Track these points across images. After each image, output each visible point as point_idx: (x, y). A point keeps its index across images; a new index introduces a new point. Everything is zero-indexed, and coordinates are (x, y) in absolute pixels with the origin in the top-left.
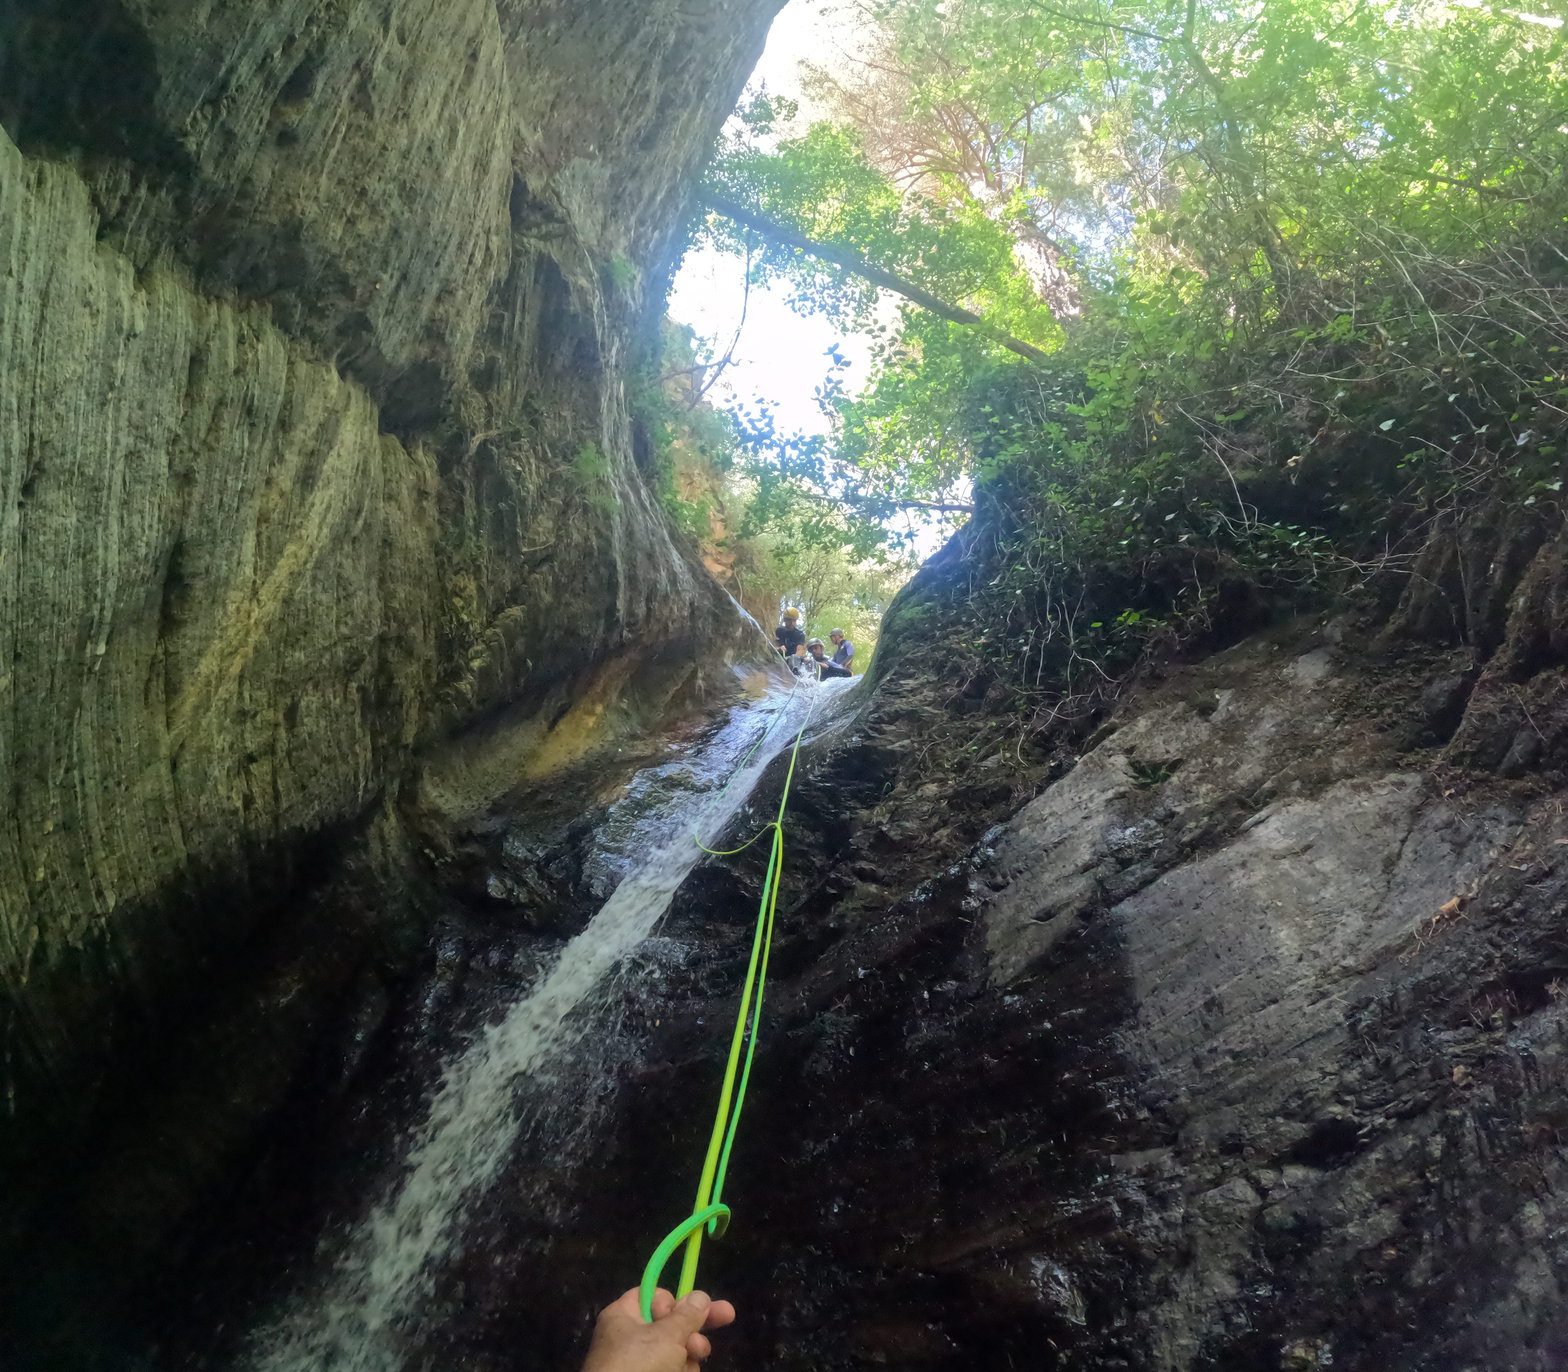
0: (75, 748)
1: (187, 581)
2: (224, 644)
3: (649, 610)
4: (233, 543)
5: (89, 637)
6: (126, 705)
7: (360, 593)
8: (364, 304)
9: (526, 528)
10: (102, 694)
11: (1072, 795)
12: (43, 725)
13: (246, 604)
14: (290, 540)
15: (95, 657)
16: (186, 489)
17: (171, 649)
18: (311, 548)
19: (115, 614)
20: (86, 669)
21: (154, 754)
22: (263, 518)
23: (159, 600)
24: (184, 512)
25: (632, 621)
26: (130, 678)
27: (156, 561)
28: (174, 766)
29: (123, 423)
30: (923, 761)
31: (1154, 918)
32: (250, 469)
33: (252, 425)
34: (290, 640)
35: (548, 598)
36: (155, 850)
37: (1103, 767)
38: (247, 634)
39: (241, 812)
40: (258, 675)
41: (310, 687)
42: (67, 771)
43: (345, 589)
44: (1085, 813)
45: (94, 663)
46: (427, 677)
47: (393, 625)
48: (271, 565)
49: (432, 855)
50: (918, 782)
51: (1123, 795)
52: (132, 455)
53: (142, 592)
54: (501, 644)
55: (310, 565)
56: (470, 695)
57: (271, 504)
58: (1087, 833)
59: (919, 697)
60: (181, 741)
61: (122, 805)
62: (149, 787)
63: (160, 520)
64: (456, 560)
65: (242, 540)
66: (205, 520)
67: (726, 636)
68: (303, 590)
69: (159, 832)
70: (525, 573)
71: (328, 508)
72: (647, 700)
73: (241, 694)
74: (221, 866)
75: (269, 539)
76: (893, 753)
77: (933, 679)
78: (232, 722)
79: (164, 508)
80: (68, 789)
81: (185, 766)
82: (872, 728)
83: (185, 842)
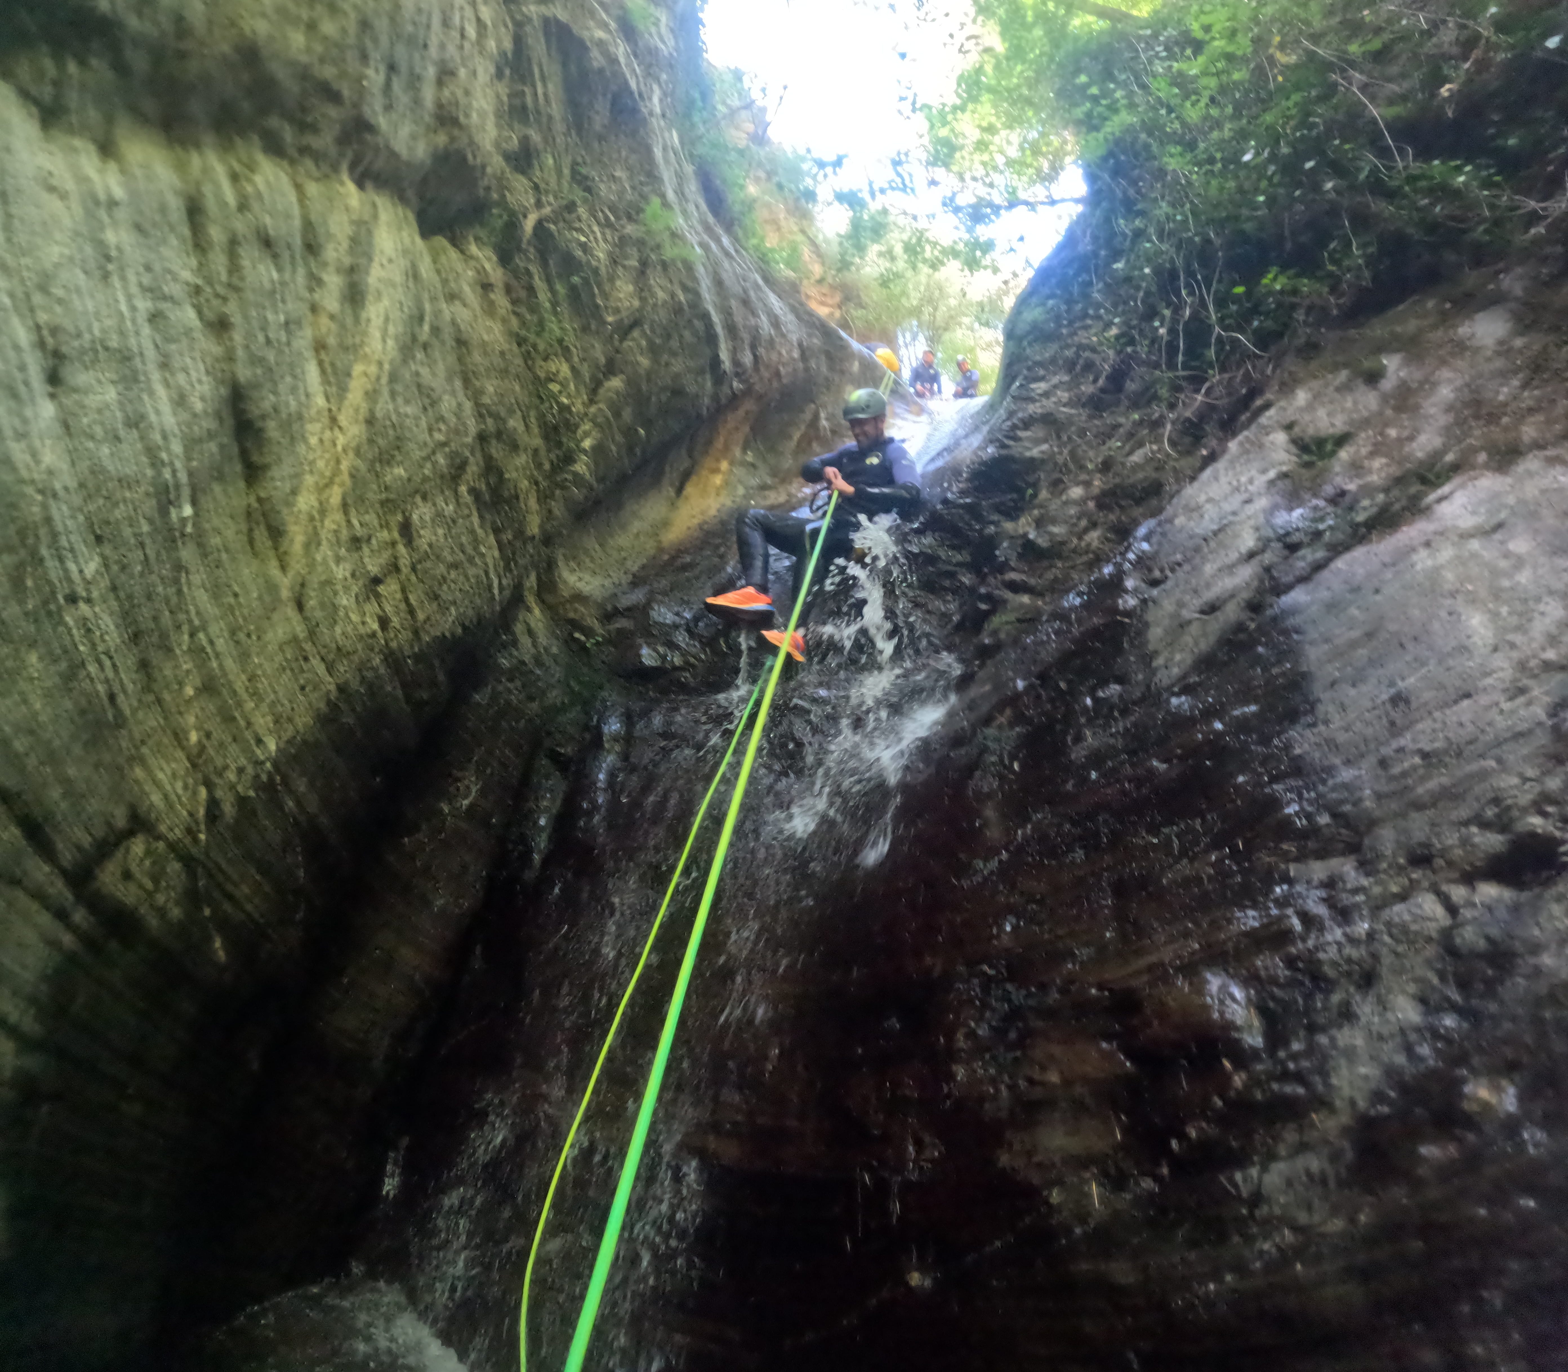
0: (193, 612)
1: (257, 425)
2: (316, 478)
3: (755, 356)
4: (295, 377)
5: (170, 502)
6: (233, 559)
7: (446, 397)
8: (356, 106)
9: (606, 296)
10: (205, 555)
11: (1228, 479)
12: (149, 597)
13: (328, 434)
14: (356, 360)
15: (183, 521)
16: (225, 336)
17: (263, 495)
18: (380, 364)
19: (191, 474)
20: (177, 534)
21: (277, 600)
22: (320, 346)
23: (235, 450)
24: (230, 357)
25: (740, 370)
26: (230, 533)
27: (217, 412)
28: (300, 606)
29: (135, 290)
30: (1065, 465)
31: (1330, 606)
32: (288, 298)
33: (276, 256)
34: (385, 459)
35: (644, 362)
36: (303, 688)
37: (1261, 446)
38: (338, 462)
39: (380, 634)
40: (361, 499)
41: (418, 499)
42: (192, 635)
43: (429, 396)
44: (1245, 496)
45: (184, 526)
46: (539, 466)
47: (490, 421)
48: (343, 390)
49: (583, 638)
50: (1061, 486)
51: (1285, 476)
52: (155, 318)
53: (213, 447)
54: (607, 419)
55: (384, 380)
56: (588, 476)
57: (324, 330)
58: (1249, 518)
59: (1054, 399)
60: (300, 580)
61: (258, 655)
62: (280, 632)
63: (208, 373)
64: (541, 346)
65: (303, 373)
66: (255, 360)
67: (842, 372)
68: (384, 406)
69: (302, 671)
70: (617, 343)
71: (387, 319)
72: (772, 449)
73: (349, 521)
74: (373, 688)
75: (333, 365)
76: (1032, 460)
77: (1066, 378)
78: (348, 550)
79: (208, 360)
80: (197, 652)
81: (312, 603)
82: (1006, 436)
83: (330, 675)
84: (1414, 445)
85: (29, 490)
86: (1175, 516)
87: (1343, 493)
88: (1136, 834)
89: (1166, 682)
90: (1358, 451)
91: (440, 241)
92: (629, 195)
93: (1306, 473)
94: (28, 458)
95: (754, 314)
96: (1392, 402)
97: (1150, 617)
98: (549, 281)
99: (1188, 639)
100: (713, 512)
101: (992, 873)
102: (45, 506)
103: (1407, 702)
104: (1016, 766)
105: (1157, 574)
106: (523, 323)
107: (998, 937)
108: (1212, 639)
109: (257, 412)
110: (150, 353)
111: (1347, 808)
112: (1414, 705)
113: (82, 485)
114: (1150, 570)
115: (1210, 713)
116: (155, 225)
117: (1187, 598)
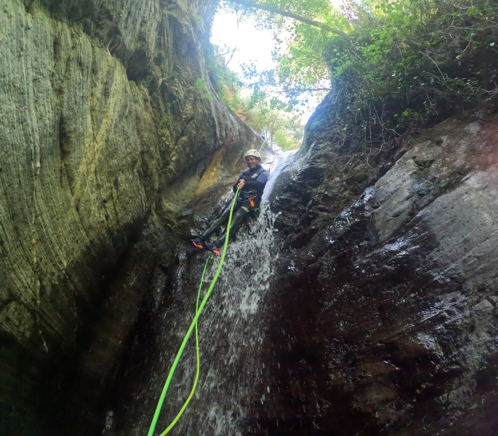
0: (37, 208)
1: (68, 135)
2: (87, 159)
3: (226, 134)
4: (83, 119)
5: (32, 160)
6: (54, 188)
7: (132, 137)
8: (117, 23)
9: (183, 110)
10: (43, 185)
11: (396, 174)
12: (20, 200)
13: (92, 144)
14: (104, 117)
15: (36, 168)
16: (61, 96)
17: (67, 163)
18: (112, 120)
19: (41, 149)
20: (33, 174)
21: (69, 206)
22: (92, 109)
23: (58, 143)
24: (61, 105)
25: (222, 137)
26: (53, 177)
27: (54, 127)
28: (78, 209)
31: (438, 213)
32: (84, 88)
33: (82, 70)
34: (111, 156)
35: (194, 132)
36: (77, 241)
37: (406, 164)
38: (95, 155)
39: (105, 221)
40: (101, 170)
41: (120, 172)
42: (36, 218)
43: (126, 135)
44: (403, 180)
45: (37, 171)
46: (159, 165)
47: (145, 147)
48: (99, 127)
49: (170, 226)
50: (332, 177)
51: (415, 173)
53: (51, 140)
54: (181, 150)
55: (113, 127)
56: (174, 170)
57: (94, 103)
58: (406, 186)
59: (326, 150)
60: (78, 198)
61: (61, 228)
62: (70, 218)
64: (161, 124)
65: (86, 118)
66: (70, 109)
67: (251, 141)
68: (112, 136)
69: (77, 234)
70: (185, 125)
71: (115, 105)
72: (229, 165)
73: (97, 178)
74: (102, 242)
75: (96, 117)
76: (321, 169)
77: (330, 143)
78: (96, 189)
79: (53, 104)
80: (38, 225)
81: (82, 208)
82: (312, 161)
83: (88, 237)
84: (456, 163)
86: (380, 186)
87: (435, 178)
88: (383, 290)
89: (383, 239)
90: (437, 165)
92: (191, 77)
93: (421, 172)
95: (227, 120)
96: (446, 150)
97: (375, 218)
98: (164, 102)
99: (389, 225)
100: (212, 184)
103: (469, 242)
104: (334, 269)
105: (376, 204)
107: (339, 328)
108: (398, 225)
109: (68, 130)
111: (455, 276)
112: (471, 242)
114: (373, 203)
117: (388, 212)
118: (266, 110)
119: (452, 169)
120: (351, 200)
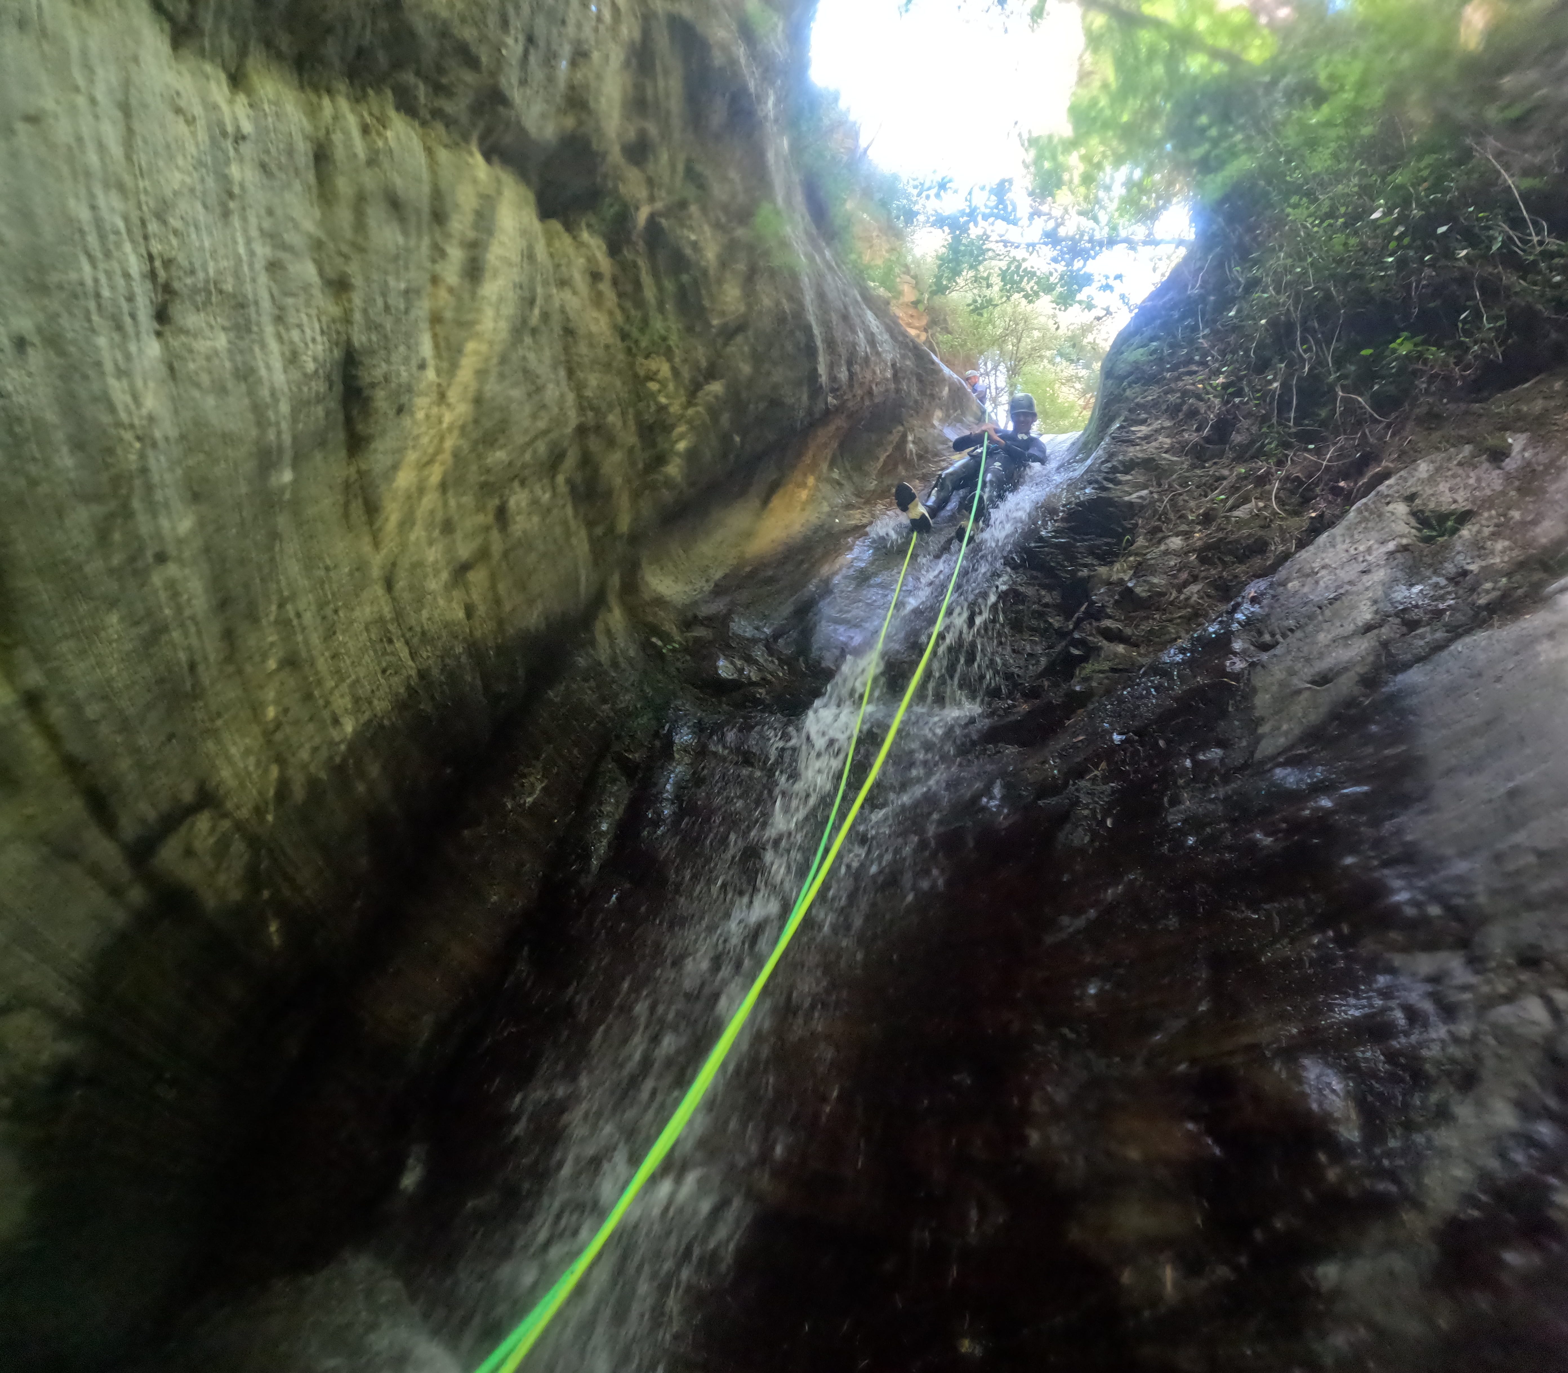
0: (283, 583)
1: (366, 393)
2: (419, 454)
3: (851, 375)
4: (409, 348)
5: (271, 466)
6: (328, 531)
7: (551, 386)
8: (493, 75)
9: (712, 298)
10: (300, 524)
11: (1345, 546)
12: (242, 562)
13: (435, 410)
14: (469, 337)
15: (283, 486)
16: (344, 297)
17: (364, 467)
18: (491, 344)
19: (295, 439)
20: (275, 500)
21: (367, 577)
22: (436, 319)
23: (341, 417)
24: (347, 320)
25: (836, 386)
26: (326, 502)
27: (328, 375)
28: (389, 586)
29: (254, 233)
30: (1165, 513)
31: (1449, 689)
32: (411, 265)
33: (402, 220)
34: (488, 441)
35: (746, 369)
36: (384, 671)
37: (1380, 516)
38: (442, 440)
39: (465, 622)
40: (461, 480)
41: (516, 485)
42: (280, 606)
44: (1363, 567)
45: (283, 492)
46: (633, 464)
47: (590, 414)
48: (455, 366)
49: (660, 643)
50: (1160, 535)
51: (1405, 548)
52: (274, 267)
53: (320, 411)
54: (705, 423)
55: (495, 361)
56: (679, 479)
57: (441, 303)
58: (1367, 589)
59: (1154, 444)
60: (392, 559)
61: (343, 632)
62: (368, 610)
63: (322, 332)
64: (644, 344)
65: (417, 344)
66: (372, 326)
67: (932, 396)
68: (492, 388)
69: (385, 653)
70: (719, 347)
71: (501, 299)
72: (859, 468)
73: (445, 503)
74: (453, 677)
75: (447, 339)
76: (1131, 504)
77: (1168, 424)
78: (441, 533)
79: (324, 319)
80: (284, 624)
81: (401, 584)
82: (1106, 479)
83: (413, 659)
84: (1538, 530)
85: (128, 436)
86: (1288, 580)
87: (1465, 573)
89: (1270, 751)
90: (1479, 532)
91: (556, 225)
92: (741, 198)
93: (1426, 549)
94: (128, 399)
95: (854, 332)
96: (1516, 484)
97: (1258, 681)
98: (656, 275)
99: (1297, 709)
100: (797, 527)
101: (1078, 932)
102: (142, 456)
103: (1524, 797)
104: (1109, 823)
105: (1267, 638)
106: (628, 319)
107: (1080, 999)
108: (1323, 710)
109: (368, 380)
110: (266, 304)
111: (1459, 901)
112: (1529, 802)
113: (183, 437)
114: (1260, 633)
115: (1318, 789)
116: (280, 168)
117: (1298, 666)
118: (990, 302)
119: (1523, 547)
120: (1206, 616)
